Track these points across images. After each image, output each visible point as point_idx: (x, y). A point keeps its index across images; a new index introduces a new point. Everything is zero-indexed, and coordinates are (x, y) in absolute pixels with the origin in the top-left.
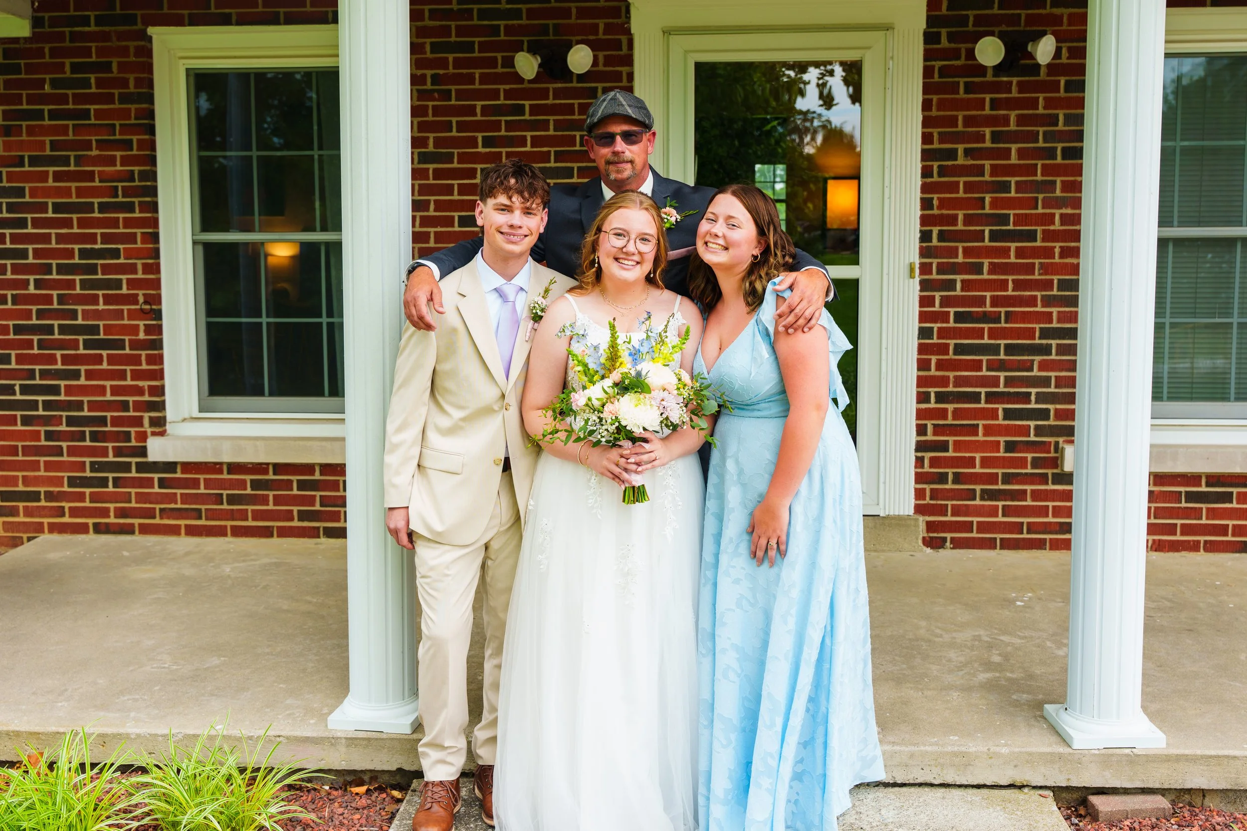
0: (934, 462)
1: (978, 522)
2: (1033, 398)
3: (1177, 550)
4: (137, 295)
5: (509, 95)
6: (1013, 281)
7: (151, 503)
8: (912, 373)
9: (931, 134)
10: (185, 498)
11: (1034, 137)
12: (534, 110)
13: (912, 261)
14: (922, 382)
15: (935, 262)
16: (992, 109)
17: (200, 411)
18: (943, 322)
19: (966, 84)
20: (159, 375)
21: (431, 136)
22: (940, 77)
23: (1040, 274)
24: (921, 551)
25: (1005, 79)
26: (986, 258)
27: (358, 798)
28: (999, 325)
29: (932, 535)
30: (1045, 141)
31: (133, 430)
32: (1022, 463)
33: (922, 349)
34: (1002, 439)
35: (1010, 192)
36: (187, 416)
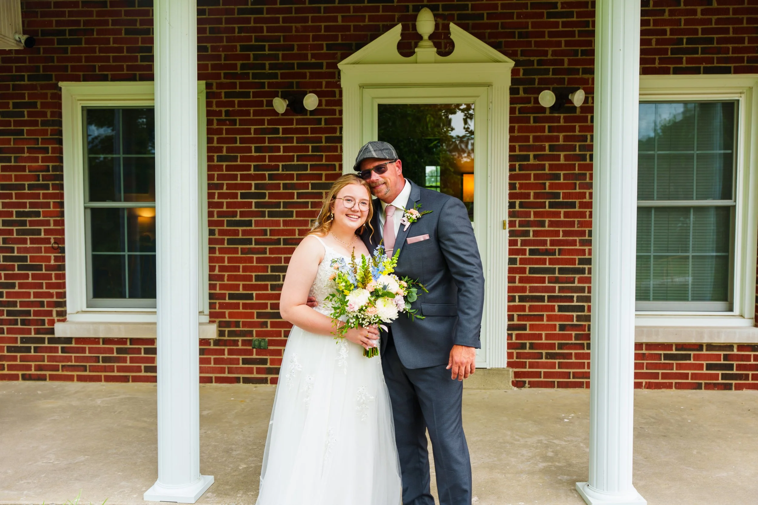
0: (518, 337)
1: (544, 372)
2: (575, 299)
3: (660, 388)
4: (50, 238)
5: (270, 122)
6: (563, 231)
7: (56, 362)
8: (505, 284)
9: (514, 146)
10: (77, 359)
11: (573, 148)
12: (285, 131)
13: (504, 219)
14: (511, 290)
15: (518, 220)
16: (549, 132)
17: (87, 307)
18: (522, 255)
19: (534, 117)
20: (63, 286)
21: (225, 146)
22: (519, 113)
23: (578, 227)
24: (511, 389)
25: (556, 115)
26: (547, 218)
28: (555, 257)
29: (517, 379)
30: (580, 150)
31: (46, 318)
32: (569, 337)
33: (511, 271)
34: (557, 323)
35: (560, 180)
36: (79, 310)
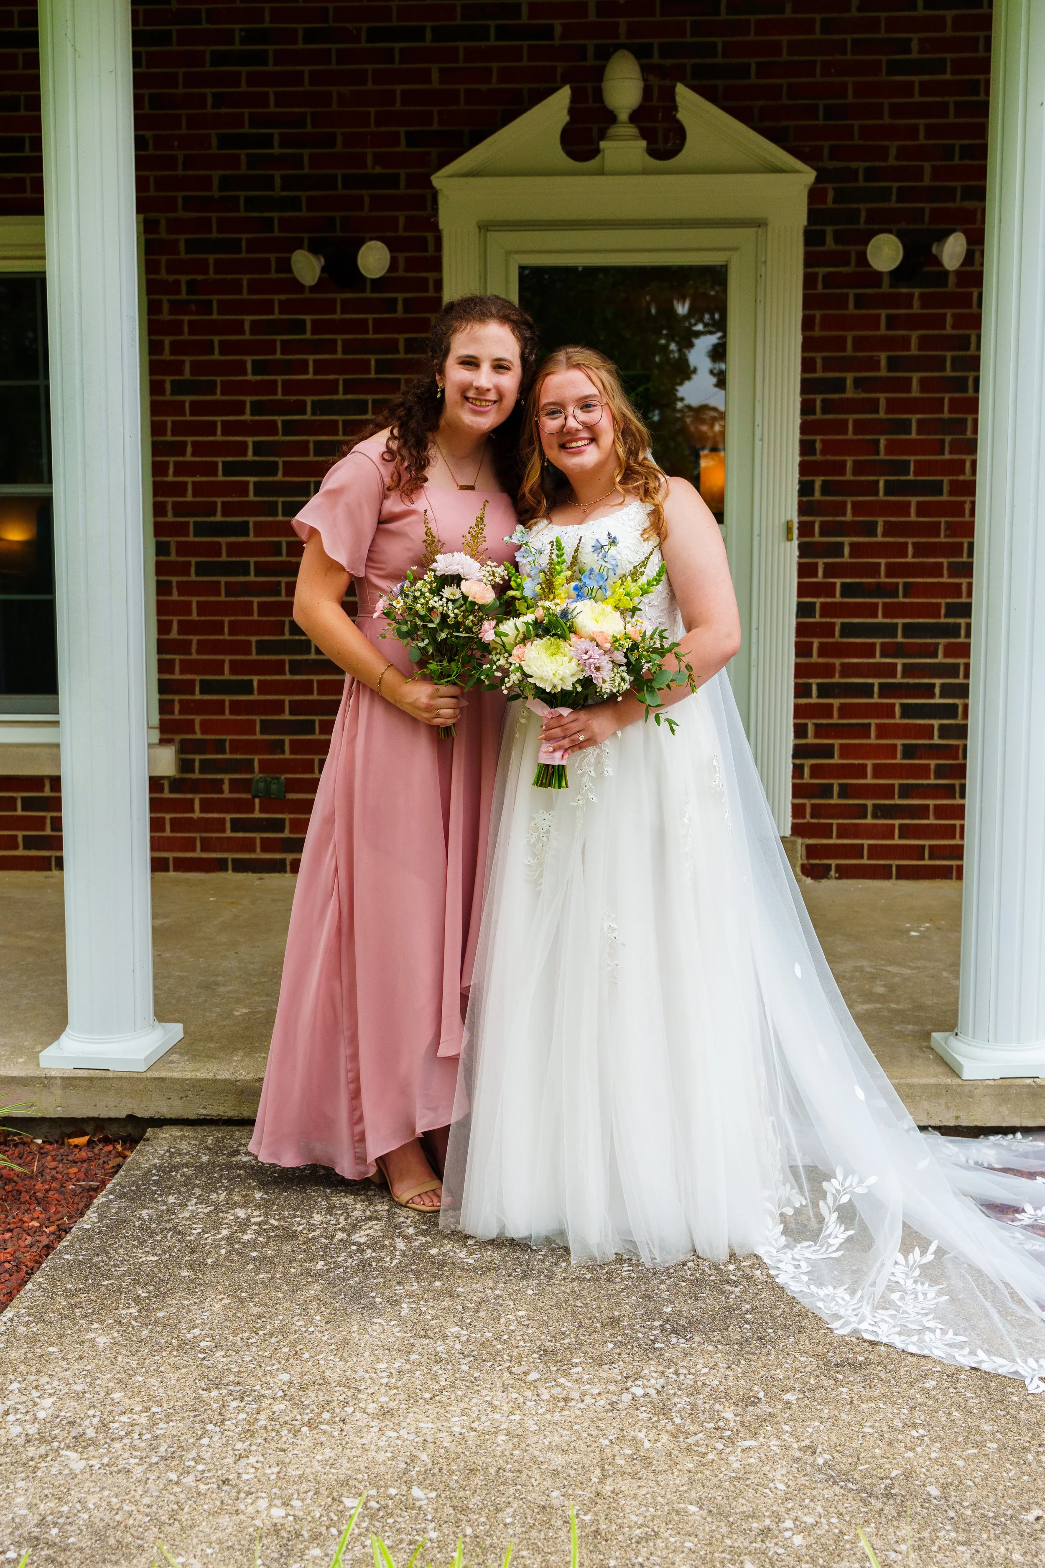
0: (816, 771)
1: (869, 845)
2: (938, 690)
5: (285, 307)
6: (916, 544)
8: (790, 659)
9: (813, 360)
11: (940, 366)
12: (317, 327)
13: (789, 519)
14: (801, 671)
15: (818, 520)
16: (888, 328)
18: (828, 596)
19: (857, 296)
21: (188, 359)
22: (825, 287)
23: (946, 536)
25: (904, 290)
26: (880, 516)
27: (76, 1151)
28: (896, 600)
29: (813, 861)
30: (954, 370)
32: (923, 772)
33: (802, 630)
34: (900, 742)
35: (911, 433)
